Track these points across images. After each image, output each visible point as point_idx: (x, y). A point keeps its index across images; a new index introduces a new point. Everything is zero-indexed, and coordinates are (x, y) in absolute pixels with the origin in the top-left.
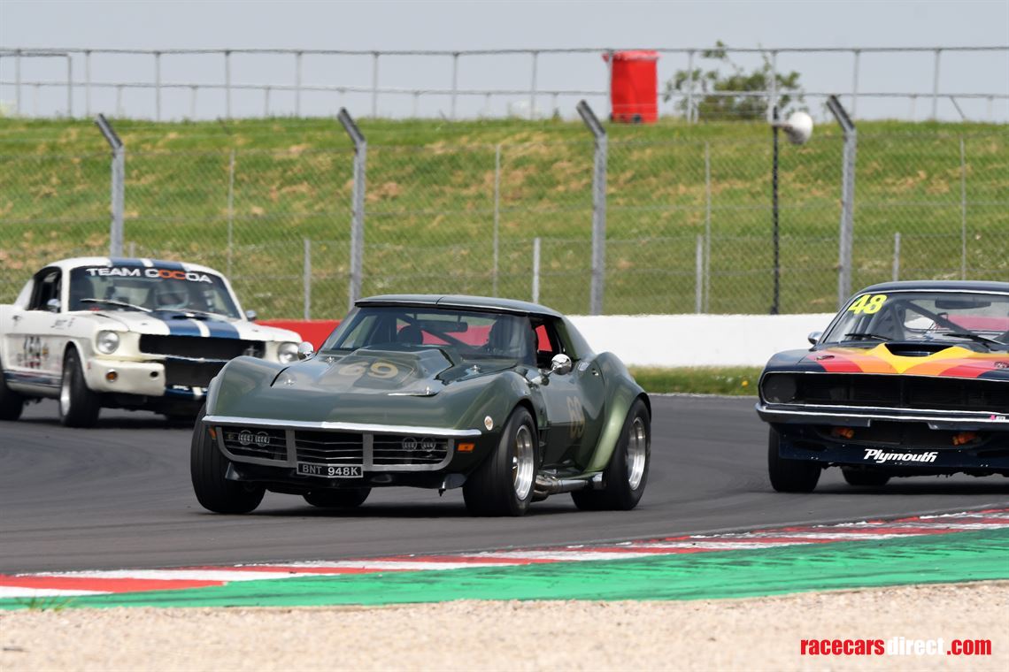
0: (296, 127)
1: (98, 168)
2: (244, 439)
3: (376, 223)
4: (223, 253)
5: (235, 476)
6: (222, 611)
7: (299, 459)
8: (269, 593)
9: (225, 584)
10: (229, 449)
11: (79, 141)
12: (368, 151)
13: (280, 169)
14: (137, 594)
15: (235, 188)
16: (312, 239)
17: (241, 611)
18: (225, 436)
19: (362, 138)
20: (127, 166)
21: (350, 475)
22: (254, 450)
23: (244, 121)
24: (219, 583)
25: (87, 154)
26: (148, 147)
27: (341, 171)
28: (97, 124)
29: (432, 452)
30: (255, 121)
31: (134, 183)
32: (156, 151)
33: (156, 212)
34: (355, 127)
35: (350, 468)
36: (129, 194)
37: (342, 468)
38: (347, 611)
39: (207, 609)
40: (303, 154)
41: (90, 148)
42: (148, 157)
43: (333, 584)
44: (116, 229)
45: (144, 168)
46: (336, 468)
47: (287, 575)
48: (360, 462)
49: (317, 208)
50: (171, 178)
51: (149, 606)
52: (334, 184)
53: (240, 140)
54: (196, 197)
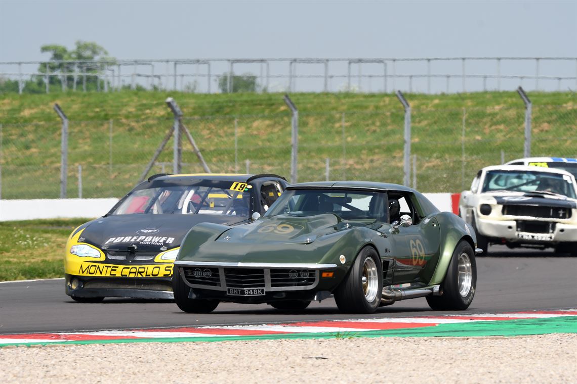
0: (498, 96)
1: (398, 118)
2: (197, 274)
3: (537, 144)
4: (461, 159)
5: (194, 296)
6: (433, 339)
7: (228, 285)
8: (458, 330)
9: (437, 325)
10: (188, 280)
11: (390, 104)
12: (532, 108)
13: (490, 118)
14: (392, 330)
15: (466, 126)
16: (505, 152)
17: (443, 339)
18: (186, 273)
19: (529, 101)
20: (413, 117)
21: (258, 294)
22: (203, 281)
23: (472, 94)
24: (434, 324)
25: (394, 110)
26: (424, 107)
27: (520, 118)
28: (396, 96)
29: (307, 279)
30: (477, 93)
31: (417, 125)
32: (429, 109)
33: (428, 139)
34: (526, 96)
35: (257, 290)
36: (413, 131)
37: (253, 290)
38: (497, 339)
39: (426, 338)
40: (501, 110)
41: (394, 108)
42: (424, 112)
43: (491, 325)
44: (407, 148)
45: (422, 117)
46: (249, 290)
47: (469, 321)
48: (263, 286)
49: (508, 137)
50: (435, 123)
51: (396, 337)
52: (517, 125)
53: (469, 103)
54: (447, 131)
